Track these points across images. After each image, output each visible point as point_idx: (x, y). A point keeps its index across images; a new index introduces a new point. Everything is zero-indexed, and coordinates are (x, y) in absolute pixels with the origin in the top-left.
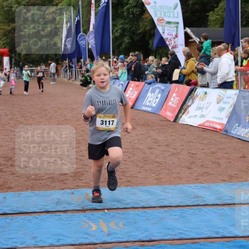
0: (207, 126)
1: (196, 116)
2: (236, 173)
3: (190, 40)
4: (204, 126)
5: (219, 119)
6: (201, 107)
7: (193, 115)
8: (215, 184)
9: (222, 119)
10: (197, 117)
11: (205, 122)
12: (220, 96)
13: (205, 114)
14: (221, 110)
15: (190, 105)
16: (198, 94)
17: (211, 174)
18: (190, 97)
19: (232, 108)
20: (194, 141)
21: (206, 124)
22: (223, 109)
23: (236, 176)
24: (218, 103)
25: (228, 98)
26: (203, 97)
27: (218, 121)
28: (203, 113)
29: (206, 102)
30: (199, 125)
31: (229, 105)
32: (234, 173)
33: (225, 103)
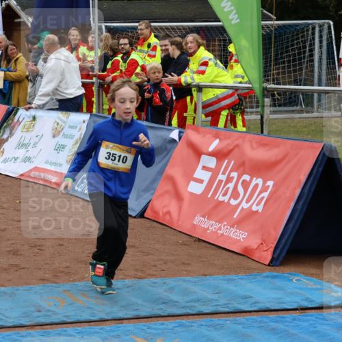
0: (34, 178)
1: (16, 159)
2: (68, 264)
3: (16, 20)
4: (29, 176)
5: (55, 164)
6: (26, 142)
7: (11, 157)
8: (24, 287)
9: (61, 165)
10: (19, 160)
11: (31, 170)
12: (58, 124)
13: (32, 156)
14: (59, 148)
15: (7, 140)
16: (20, 120)
17: (24, 268)
18: (5, 124)
19: (78, 145)
20: (5, 206)
21: (33, 174)
22: (63, 147)
23: (66, 270)
24: (54, 136)
25: (71, 127)
26: (30, 125)
27: (53, 168)
28: (28, 155)
29: (33, 134)
30: (22, 175)
31: (73, 141)
32: (64, 264)
33: (66, 136)
